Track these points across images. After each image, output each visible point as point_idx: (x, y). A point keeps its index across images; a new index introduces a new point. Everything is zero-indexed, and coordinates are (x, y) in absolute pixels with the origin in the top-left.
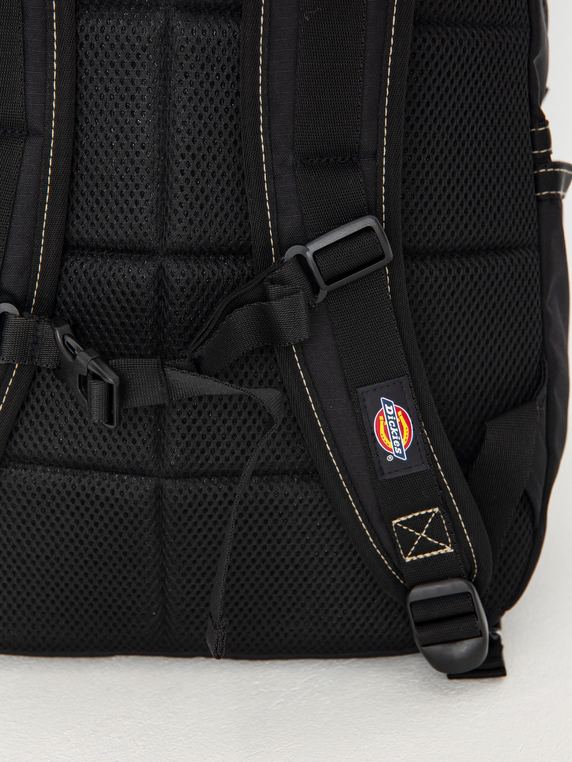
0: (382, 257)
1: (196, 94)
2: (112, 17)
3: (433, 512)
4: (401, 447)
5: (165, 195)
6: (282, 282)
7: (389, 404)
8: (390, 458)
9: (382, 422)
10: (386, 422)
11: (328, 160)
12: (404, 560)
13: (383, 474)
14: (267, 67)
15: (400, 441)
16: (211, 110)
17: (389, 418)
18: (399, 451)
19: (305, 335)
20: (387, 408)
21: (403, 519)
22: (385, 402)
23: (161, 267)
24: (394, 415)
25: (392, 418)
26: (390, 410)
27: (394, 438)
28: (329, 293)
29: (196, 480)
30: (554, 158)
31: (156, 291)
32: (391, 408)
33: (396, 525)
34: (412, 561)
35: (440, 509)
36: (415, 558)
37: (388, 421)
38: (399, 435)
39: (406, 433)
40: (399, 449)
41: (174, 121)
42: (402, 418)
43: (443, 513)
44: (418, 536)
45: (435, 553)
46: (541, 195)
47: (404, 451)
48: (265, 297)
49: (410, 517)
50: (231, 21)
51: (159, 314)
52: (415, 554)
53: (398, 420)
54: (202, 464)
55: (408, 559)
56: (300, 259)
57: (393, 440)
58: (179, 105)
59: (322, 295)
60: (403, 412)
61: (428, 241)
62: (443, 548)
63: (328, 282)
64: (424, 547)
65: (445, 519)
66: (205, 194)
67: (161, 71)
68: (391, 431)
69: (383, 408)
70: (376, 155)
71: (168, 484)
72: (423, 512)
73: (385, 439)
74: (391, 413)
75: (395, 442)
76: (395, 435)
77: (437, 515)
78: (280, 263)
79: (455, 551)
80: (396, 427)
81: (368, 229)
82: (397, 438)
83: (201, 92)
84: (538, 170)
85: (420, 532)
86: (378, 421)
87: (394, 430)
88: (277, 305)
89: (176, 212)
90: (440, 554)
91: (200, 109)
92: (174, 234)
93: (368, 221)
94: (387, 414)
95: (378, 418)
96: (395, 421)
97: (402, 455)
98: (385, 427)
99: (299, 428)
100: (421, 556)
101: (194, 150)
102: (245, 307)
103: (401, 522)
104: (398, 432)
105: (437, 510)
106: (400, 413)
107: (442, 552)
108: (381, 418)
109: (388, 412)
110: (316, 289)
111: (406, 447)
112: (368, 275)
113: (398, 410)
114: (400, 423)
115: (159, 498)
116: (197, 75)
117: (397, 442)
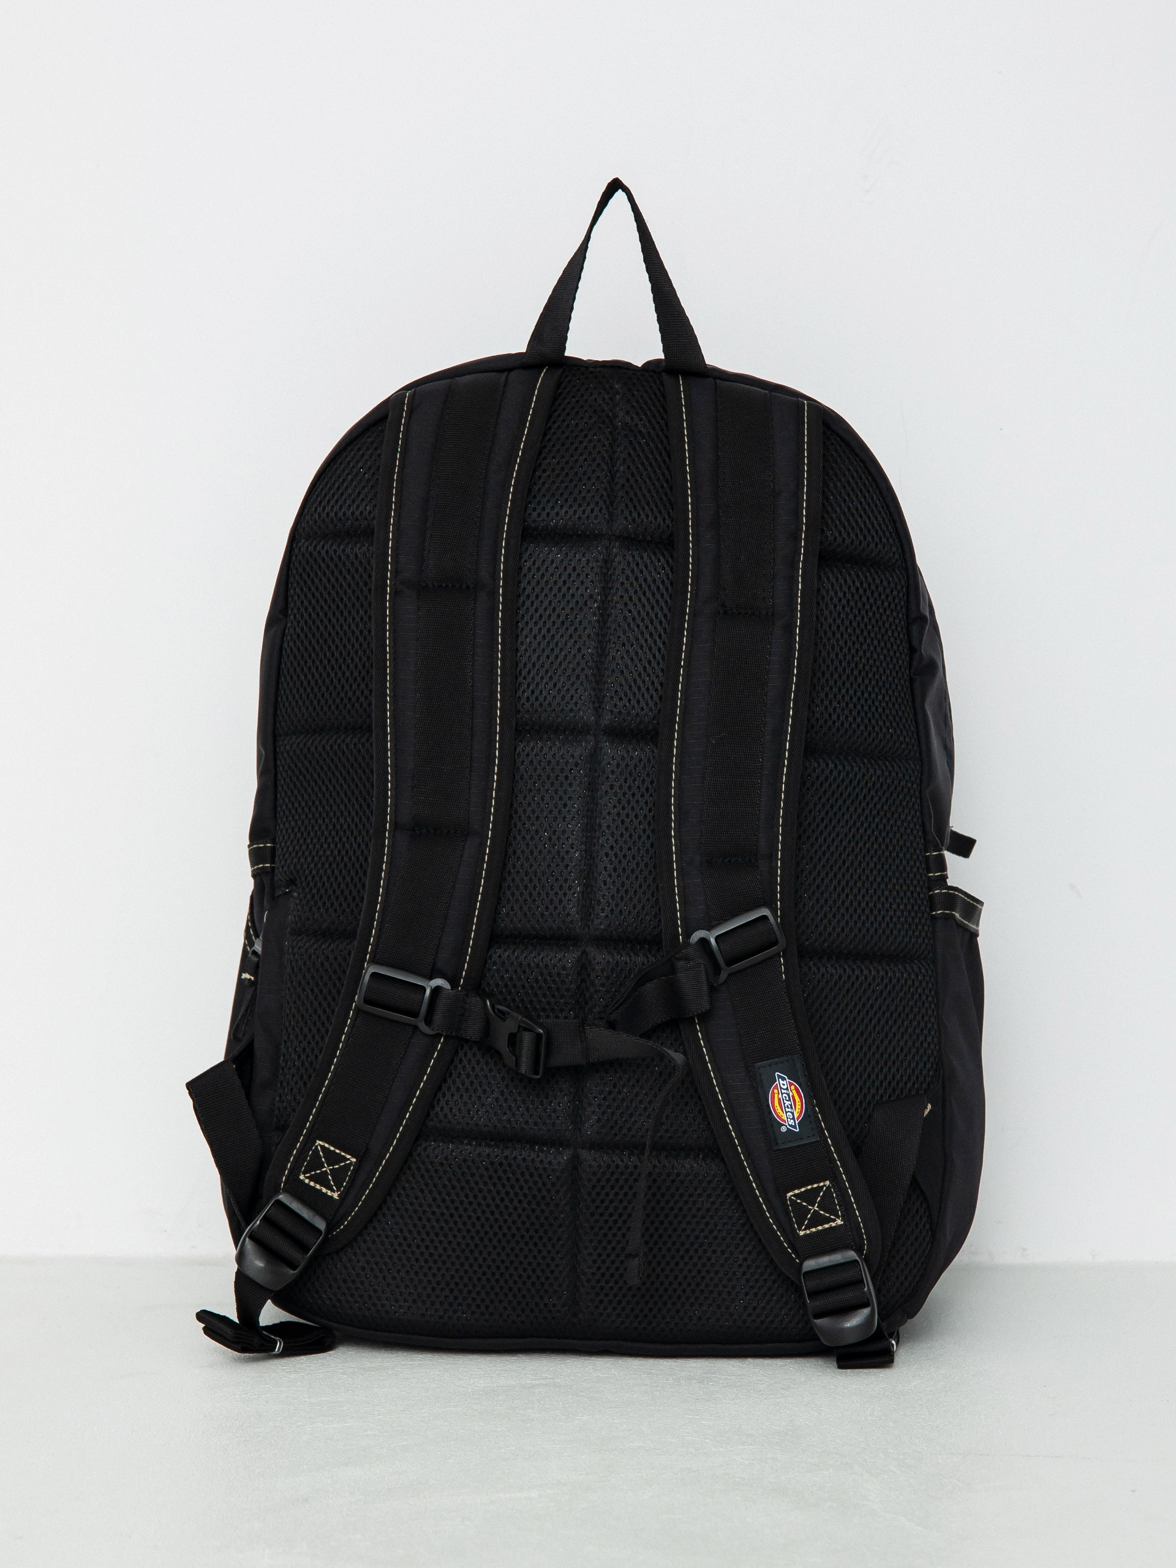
0: (775, 943)
1: (620, 803)
2: (549, 739)
3: (825, 1185)
4: (793, 1118)
5: (589, 889)
6: (687, 959)
7: (783, 1079)
8: (783, 1129)
9: (776, 1095)
10: (780, 1096)
11: (730, 861)
12: (798, 1234)
13: (777, 1144)
14: (678, 781)
15: (793, 1113)
16: (632, 816)
17: (783, 1091)
18: (791, 1122)
19: (706, 1006)
20: (781, 1082)
21: (797, 1192)
22: (779, 1077)
23: (584, 952)
24: (787, 1089)
25: (785, 1091)
26: (784, 1085)
27: (787, 1110)
28: (730, 975)
29: (610, 1151)
30: (950, 883)
31: (579, 974)
32: (785, 1082)
33: (790, 1198)
34: (805, 1235)
35: (830, 1183)
36: (808, 1232)
37: (782, 1094)
38: (792, 1108)
39: (798, 1106)
40: (792, 1121)
41: (600, 826)
42: (794, 1091)
43: (833, 1187)
44: (811, 1210)
45: (827, 1226)
46: (936, 914)
47: (797, 1122)
48: (673, 971)
49: (803, 1190)
50: (651, 744)
51: (581, 995)
52: (808, 1227)
53: (791, 1094)
54: (616, 1135)
55: (802, 1233)
56: (704, 941)
57: (786, 1112)
58: (604, 813)
59: (723, 976)
60: (795, 1086)
61: (824, 941)
62: (834, 1221)
63: (729, 963)
64: (817, 1220)
65: (835, 1192)
66: (625, 888)
67: (589, 784)
68: (784, 1104)
69: (777, 1082)
70: (772, 857)
71: (584, 1154)
72: (815, 1186)
73: (779, 1111)
74: (785, 1087)
75: (788, 1114)
76: (788, 1107)
77: (828, 1188)
78: (686, 943)
79: (844, 1224)
80: (789, 1100)
81: (765, 918)
82: (790, 1110)
83: (624, 802)
84: (933, 891)
85: (813, 1206)
86: (773, 1093)
87: (787, 1103)
88: (682, 976)
89: (599, 903)
90: (831, 1228)
91: (623, 816)
92: (596, 922)
93: (765, 912)
94: (781, 1088)
95: (773, 1090)
96: (788, 1095)
97: (795, 1127)
98: (779, 1099)
99: (700, 1098)
100: (814, 1230)
101: (617, 849)
102: (654, 981)
103: (795, 1195)
104: (791, 1105)
105: (828, 1183)
106: (793, 1087)
107: (833, 1224)
108: (776, 1091)
109: (782, 1086)
110: (717, 970)
111: (798, 1118)
112: (764, 961)
113: (791, 1084)
114: (793, 1096)
115: (575, 1168)
116: (621, 787)
117: (790, 1114)
